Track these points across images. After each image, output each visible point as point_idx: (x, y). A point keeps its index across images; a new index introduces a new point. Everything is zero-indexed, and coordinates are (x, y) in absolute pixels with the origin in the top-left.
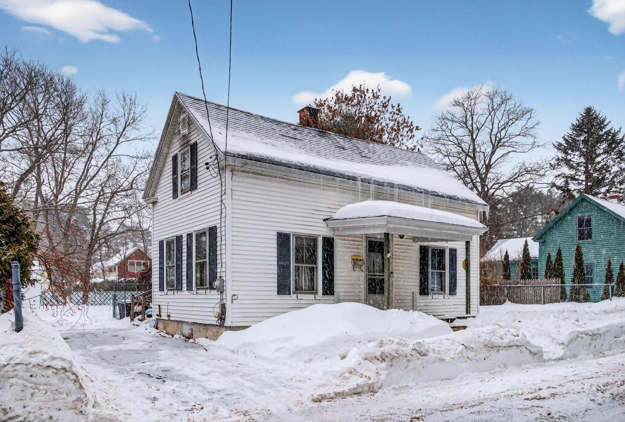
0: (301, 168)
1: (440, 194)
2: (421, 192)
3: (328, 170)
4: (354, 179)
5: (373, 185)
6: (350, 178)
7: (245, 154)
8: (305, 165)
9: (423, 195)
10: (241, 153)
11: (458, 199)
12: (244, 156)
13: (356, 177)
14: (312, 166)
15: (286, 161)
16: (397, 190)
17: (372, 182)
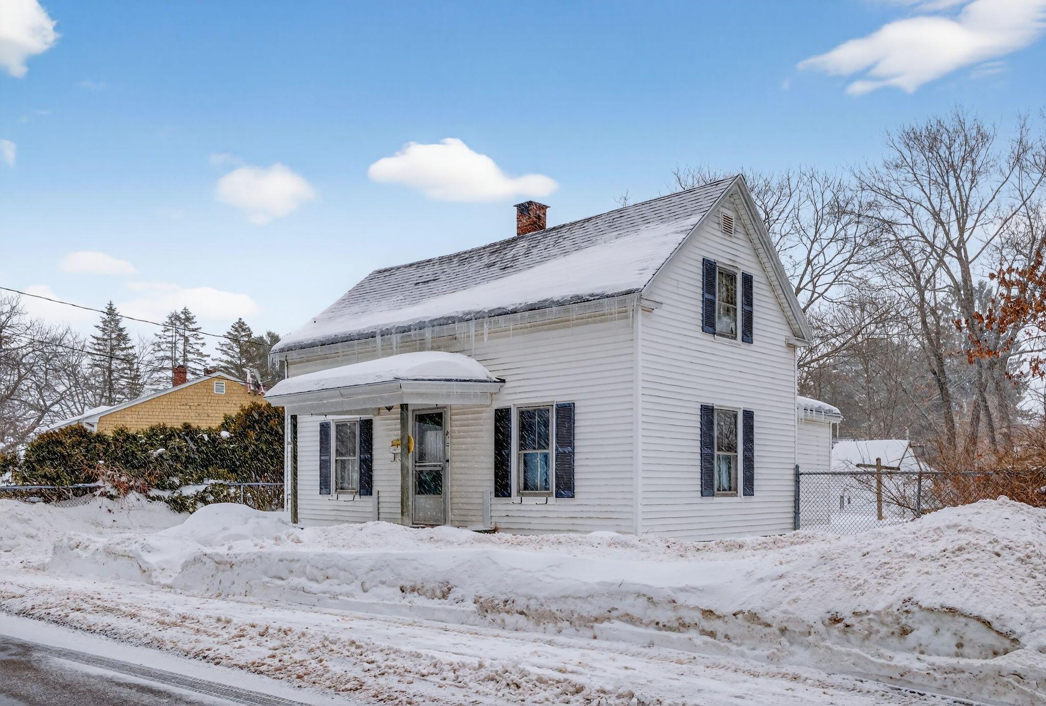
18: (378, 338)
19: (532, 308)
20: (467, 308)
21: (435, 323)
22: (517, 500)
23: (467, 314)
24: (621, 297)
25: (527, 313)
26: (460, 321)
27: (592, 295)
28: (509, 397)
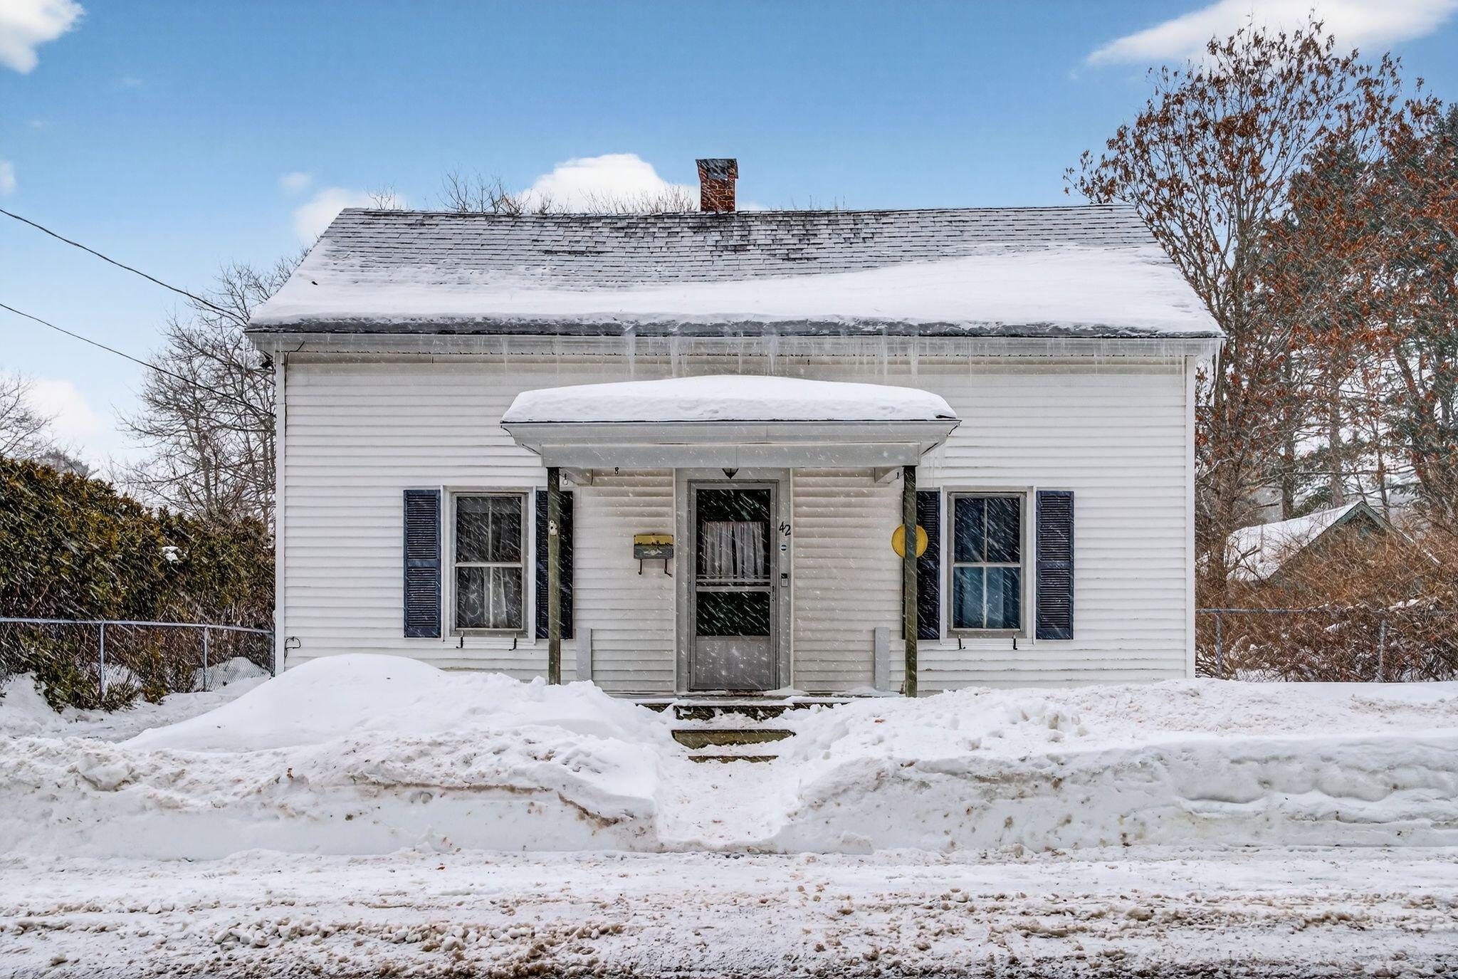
0: (445, 329)
1: (967, 327)
2: (879, 333)
3: (528, 319)
4: (612, 330)
5: (677, 339)
6: (594, 330)
7: (295, 321)
8: (458, 320)
9: (883, 339)
10: (285, 322)
11: (1057, 332)
12: (294, 326)
13: (619, 326)
14: (479, 320)
15: (405, 319)
16: (775, 340)
17: (675, 330)
18: (630, 338)
19: (1011, 333)
20: (865, 313)
21: (789, 329)
22: (953, 644)
23: (866, 323)
24: (1191, 341)
25: (1004, 340)
26: (851, 334)
27: (1133, 330)
28: (938, 474)
